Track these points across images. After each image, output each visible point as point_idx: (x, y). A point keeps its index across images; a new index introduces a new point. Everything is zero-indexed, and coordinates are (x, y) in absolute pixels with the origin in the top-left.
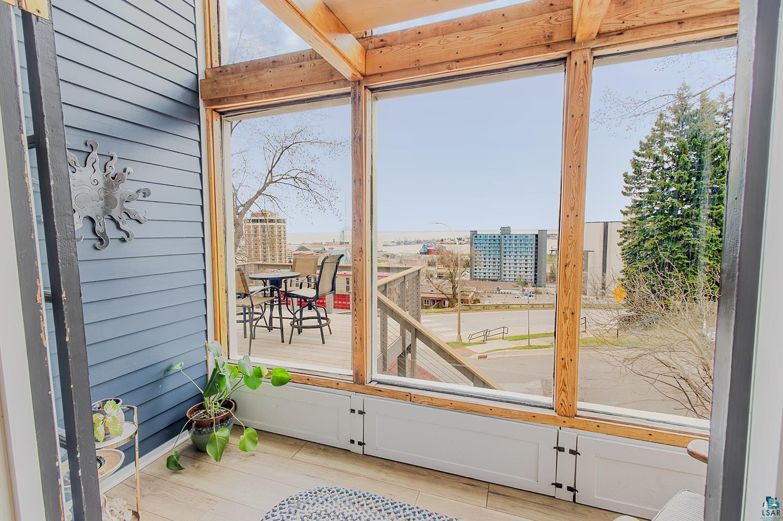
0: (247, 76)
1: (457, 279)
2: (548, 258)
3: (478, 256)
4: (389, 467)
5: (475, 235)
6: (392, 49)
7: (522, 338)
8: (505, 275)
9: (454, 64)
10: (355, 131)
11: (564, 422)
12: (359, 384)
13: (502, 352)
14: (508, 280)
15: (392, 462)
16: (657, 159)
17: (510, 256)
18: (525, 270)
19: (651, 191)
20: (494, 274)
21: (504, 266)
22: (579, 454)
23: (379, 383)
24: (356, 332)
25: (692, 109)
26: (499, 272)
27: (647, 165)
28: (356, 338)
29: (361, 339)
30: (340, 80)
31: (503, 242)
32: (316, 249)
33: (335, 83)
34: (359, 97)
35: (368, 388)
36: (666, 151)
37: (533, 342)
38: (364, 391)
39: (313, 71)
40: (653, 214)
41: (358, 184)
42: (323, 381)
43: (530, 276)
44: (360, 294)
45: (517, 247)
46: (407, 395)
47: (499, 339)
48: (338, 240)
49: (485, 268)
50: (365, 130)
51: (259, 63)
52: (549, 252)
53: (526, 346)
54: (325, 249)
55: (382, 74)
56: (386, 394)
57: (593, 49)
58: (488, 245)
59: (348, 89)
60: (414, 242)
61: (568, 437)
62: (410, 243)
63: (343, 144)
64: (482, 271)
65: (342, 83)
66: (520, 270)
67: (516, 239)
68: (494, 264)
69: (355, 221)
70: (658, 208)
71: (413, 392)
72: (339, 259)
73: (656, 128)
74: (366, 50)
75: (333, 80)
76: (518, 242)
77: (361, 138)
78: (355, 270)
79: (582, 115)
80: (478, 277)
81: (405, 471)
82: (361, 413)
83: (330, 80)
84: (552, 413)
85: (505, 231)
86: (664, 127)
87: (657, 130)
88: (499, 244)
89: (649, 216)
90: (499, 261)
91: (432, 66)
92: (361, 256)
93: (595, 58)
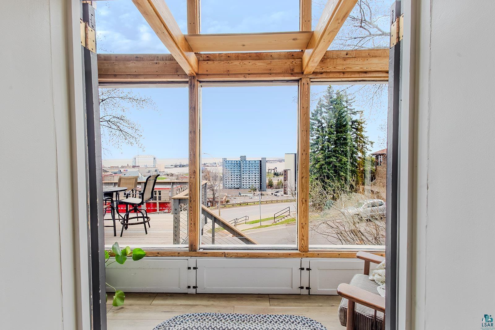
0: (117, 63)
1: (215, 188)
2: (267, 174)
3: (228, 174)
4: (214, 297)
5: (226, 161)
6: (214, 63)
7: (256, 222)
8: (243, 185)
9: (247, 75)
10: (191, 104)
11: (304, 255)
12: (193, 251)
13: (246, 231)
14: (245, 188)
15: (214, 294)
16: (319, 121)
17: (246, 173)
18: (255, 182)
19: (318, 138)
20: (237, 184)
21: (243, 179)
22: (311, 270)
23: (204, 249)
24: (191, 220)
25: (334, 98)
26: (240, 183)
27: (315, 124)
28: (191, 224)
29: (194, 224)
30: (182, 74)
31: (242, 165)
32: (113, 171)
33: (178, 76)
34: (194, 85)
35: (199, 253)
36: (323, 118)
37: (263, 224)
38: (196, 255)
39: (165, 67)
40: (319, 150)
41: (193, 133)
42: (168, 253)
43: (257, 185)
44: (194, 198)
45: (250, 168)
46: (223, 254)
47: (243, 223)
48: (131, 164)
49: (232, 181)
50: (197, 104)
51: (126, 56)
52: (267, 171)
53: (259, 226)
54: (120, 171)
55: (207, 75)
56: (210, 255)
57: (311, 78)
58: (233, 167)
59: (187, 80)
60: (186, 165)
61: (306, 262)
62: (183, 166)
63: (146, 101)
64: (230, 183)
65: (183, 76)
66: (252, 182)
67: (249, 163)
68: (237, 179)
69: (191, 155)
70: (321, 147)
71: (226, 251)
72: (156, 178)
73: (318, 106)
74: (199, 61)
75: (177, 74)
76: (250, 165)
77: (195, 108)
78: (191, 184)
79: (307, 107)
80: (228, 187)
81: (223, 298)
82: (195, 268)
83: (176, 74)
84: (298, 252)
85: (243, 158)
86: (322, 106)
87: (319, 107)
88: (240, 166)
89: (317, 151)
90: (240, 176)
91: (236, 75)
92: (195, 175)
93: (311, 82)
